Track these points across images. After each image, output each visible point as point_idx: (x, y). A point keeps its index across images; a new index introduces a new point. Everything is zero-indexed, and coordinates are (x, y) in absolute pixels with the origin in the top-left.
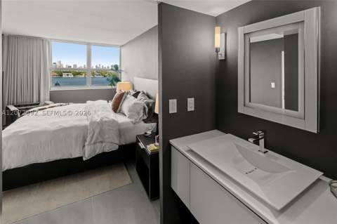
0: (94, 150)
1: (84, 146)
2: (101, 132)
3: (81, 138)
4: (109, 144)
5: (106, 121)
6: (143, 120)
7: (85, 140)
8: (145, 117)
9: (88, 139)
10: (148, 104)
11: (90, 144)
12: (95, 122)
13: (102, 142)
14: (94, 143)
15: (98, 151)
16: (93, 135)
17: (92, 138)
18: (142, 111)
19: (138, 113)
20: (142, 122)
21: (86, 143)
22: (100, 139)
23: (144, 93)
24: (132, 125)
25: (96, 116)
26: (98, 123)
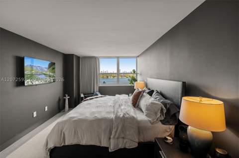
0: (118, 145)
1: (110, 138)
2: (124, 129)
3: (108, 130)
4: (130, 141)
5: (127, 118)
6: (161, 121)
7: (111, 133)
8: (163, 118)
9: (113, 132)
10: (165, 104)
11: (114, 137)
12: (119, 117)
13: (123, 138)
14: (118, 138)
15: (121, 146)
16: (117, 130)
17: (116, 132)
18: (160, 111)
19: (156, 113)
20: (160, 123)
21: (112, 137)
22: (123, 136)
23: (158, 92)
24: (150, 124)
25: (119, 110)
26: (121, 118)
